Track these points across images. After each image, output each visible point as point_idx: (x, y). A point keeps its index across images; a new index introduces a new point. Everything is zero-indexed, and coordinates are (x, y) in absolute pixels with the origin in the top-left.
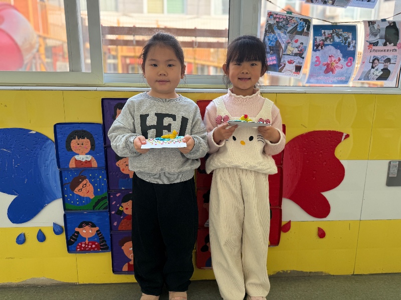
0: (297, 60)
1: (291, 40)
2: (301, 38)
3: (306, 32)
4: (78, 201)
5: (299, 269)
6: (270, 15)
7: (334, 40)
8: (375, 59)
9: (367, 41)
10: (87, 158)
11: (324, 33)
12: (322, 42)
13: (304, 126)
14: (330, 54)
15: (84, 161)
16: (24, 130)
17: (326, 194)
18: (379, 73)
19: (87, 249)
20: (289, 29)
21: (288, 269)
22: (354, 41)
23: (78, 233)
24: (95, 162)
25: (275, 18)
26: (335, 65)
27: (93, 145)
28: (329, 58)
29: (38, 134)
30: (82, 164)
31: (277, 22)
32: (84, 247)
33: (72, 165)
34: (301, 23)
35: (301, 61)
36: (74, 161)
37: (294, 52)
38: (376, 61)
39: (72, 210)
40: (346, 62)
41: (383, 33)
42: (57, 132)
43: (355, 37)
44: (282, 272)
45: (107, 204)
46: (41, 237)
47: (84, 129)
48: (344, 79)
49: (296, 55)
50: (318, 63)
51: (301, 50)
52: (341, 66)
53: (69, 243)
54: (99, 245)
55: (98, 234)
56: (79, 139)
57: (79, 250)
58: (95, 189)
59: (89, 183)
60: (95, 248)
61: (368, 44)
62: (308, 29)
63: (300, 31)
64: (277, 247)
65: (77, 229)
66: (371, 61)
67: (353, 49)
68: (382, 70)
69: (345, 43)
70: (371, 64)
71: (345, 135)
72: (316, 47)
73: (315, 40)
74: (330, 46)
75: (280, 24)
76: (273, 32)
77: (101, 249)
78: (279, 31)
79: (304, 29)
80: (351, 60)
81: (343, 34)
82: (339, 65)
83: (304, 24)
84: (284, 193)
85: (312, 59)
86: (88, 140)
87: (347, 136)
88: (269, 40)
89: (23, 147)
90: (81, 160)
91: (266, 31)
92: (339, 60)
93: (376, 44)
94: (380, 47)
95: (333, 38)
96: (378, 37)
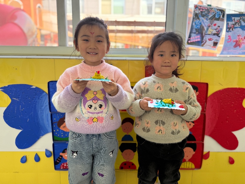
0: (215, 38)
2: (218, 23)
3: (222, 19)
6: (196, 7)
7: (241, 24)
11: (234, 19)
12: (232, 25)
13: (221, 84)
14: (238, 34)
16: (28, 85)
17: (235, 133)
20: (210, 17)
23: (62, 156)
25: (199, 9)
28: (237, 36)
29: (37, 89)
31: (201, 12)
35: (218, 39)
37: (213, 32)
39: (58, 141)
42: (50, 87)
46: (37, 159)
49: (214, 34)
50: (230, 40)
51: (218, 31)
57: (62, 168)
62: (223, 16)
63: (217, 17)
65: (61, 154)
72: (229, 29)
73: (227, 24)
74: (238, 28)
75: (203, 13)
78: (202, 18)
79: (220, 16)
83: (220, 13)
84: (206, 132)
85: (226, 38)
89: (27, 97)
91: (193, 18)
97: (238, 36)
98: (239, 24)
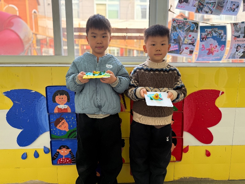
0: (191, 47)
1: (187, 36)
2: (193, 34)
3: (196, 30)
4: (59, 133)
5: (194, 176)
6: (174, 20)
7: (213, 34)
8: (238, 46)
9: (233, 35)
10: (65, 107)
11: (207, 30)
12: (205, 36)
13: (196, 87)
14: (210, 43)
15: (63, 108)
16: (28, 90)
17: (210, 129)
18: (241, 54)
19: (64, 163)
20: (185, 29)
21: (187, 176)
22: (225, 35)
23: (58, 152)
24: (70, 109)
25: (177, 23)
26: (213, 49)
27: (68, 99)
29: (36, 93)
30: (62, 110)
31: (178, 24)
32: (62, 162)
33: (56, 111)
34: (192, 25)
35: (193, 48)
36: (57, 109)
37: (189, 42)
38: (239, 47)
39: (55, 138)
40: (220, 48)
41: (243, 30)
42: (47, 91)
43: (225, 33)
44: (183, 178)
45: (76, 135)
46: (36, 155)
47: (63, 89)
48: (219, 57)
49: (190, 44)
50: (203, 48)
51: (193, 41)
52: (218, 50)
53: (53, 159)
54: (71, 160)
55: (71, 153)
56: (60, 95)
57: (59, 163)
58: (69, 125)
59: (65, 122)
60: (68, 162)
61: (234, 37)
62: (197, 28)
63: (192, 30)
64: (180, 162)
65: (58, 150)
66: (236, 47)
67: (224, 40)
68: (243, 52)
69: (220, 36)
70: (236, 49)
71: (221, 92)
72: (202, 39)
73: (201, 35)
74: (210, 38)
75: (180, 26)
76: (176, 30)
77: (72, 163)
78: (179, 30)
79: (194, 29)
80: (223, 46)
81: (218, 31)
82: (216, 49)
83: (195, 26)
84: (184, 128)
85: (200, 47)
86: (66, 96)
87: (223, 93)
88: (173, 35)
89: (27, 100)
90: (61, 108)
91: (172, 30)
92: (216, 47)
93: (239, 37)
94: (241, 38)
95: (212, 33)
96: (240, 32)
97: (210, 45)
98: (211, 35)
